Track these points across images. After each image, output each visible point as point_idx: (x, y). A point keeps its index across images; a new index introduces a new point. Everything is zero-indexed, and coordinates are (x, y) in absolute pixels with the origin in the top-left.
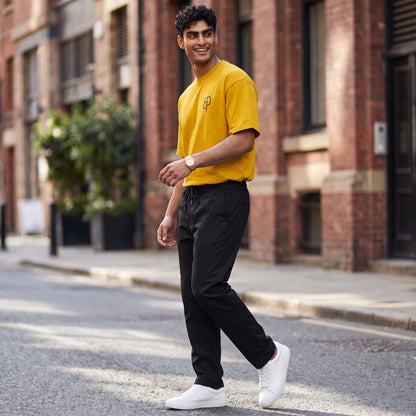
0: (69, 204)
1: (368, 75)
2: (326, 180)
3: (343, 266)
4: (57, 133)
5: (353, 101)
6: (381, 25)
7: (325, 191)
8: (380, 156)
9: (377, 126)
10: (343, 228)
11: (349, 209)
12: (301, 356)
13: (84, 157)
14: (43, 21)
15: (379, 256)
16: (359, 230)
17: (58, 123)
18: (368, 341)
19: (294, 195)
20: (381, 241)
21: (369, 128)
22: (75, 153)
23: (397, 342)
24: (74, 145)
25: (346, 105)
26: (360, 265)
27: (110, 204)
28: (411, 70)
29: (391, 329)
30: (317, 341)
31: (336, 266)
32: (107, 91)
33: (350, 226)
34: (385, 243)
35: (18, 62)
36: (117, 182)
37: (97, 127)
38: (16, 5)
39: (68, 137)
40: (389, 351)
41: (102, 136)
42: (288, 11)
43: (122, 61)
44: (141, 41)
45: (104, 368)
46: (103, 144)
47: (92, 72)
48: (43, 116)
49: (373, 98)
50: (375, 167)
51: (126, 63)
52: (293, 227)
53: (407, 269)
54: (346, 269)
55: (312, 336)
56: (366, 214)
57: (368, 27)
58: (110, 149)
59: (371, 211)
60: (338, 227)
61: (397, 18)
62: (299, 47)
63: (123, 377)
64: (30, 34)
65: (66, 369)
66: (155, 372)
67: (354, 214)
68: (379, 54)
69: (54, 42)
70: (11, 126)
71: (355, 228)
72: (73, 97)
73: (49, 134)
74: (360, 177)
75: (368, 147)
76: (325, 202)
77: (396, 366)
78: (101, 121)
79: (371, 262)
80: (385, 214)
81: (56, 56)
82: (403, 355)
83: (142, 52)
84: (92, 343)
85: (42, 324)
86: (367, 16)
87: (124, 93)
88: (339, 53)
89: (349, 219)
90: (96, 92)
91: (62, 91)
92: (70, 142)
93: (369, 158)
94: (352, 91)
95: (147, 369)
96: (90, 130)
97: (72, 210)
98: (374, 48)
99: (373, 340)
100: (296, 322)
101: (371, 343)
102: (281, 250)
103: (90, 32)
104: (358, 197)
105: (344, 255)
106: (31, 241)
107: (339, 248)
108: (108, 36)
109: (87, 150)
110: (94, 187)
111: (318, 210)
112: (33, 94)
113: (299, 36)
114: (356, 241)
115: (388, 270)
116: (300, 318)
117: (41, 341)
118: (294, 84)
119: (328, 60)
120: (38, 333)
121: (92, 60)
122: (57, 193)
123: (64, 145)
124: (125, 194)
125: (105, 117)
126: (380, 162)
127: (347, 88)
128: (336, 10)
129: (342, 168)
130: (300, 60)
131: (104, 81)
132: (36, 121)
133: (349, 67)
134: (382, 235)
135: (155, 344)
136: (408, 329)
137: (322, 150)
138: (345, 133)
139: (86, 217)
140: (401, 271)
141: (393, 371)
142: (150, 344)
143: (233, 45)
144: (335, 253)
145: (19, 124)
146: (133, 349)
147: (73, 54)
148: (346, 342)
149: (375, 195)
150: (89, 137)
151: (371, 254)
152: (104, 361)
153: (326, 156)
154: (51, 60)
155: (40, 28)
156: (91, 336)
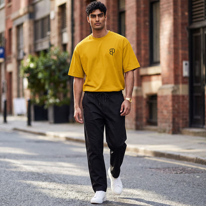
0: (38, 101)
1: (180, 37)
2: (160, 89)
3: (167, 131)
4: (32, 65)
5: (172, 51)
6: (187, 14)
7: (159, 94)
8: (185, 77)
9: (184, 63)
10: (168, 113)
11: (170, 103)
12: (141, 175)
13: (45, 77)
14: (26, 10)
15: (185, 126)
16: (176, 114)
17: (32, 60)
18: (175, 168)
19: (145, 96)
20: (186, 119)
21: (180, 64)
22: (40, 76)
23: (190, 169)
24: (40, 71)
25: (169, 52)
26: (176, 131)
27: (58, 101)
28: (200, 36)
29: (188, 163)
30: (150, 168)
31: (164, 131)
32: (56, 45)
33: (171, 112)
34: (188, 120)
35: (14, 31)
36: (61, 89)
37: (51, 63)
38: (13, 3)
39: (37, 67)
40: (185, 173)
41: (53, 67)
42: (142, 6)
43: (63, 30)
44: (73, 20)
45: (43, 181)
46: (54, 71)
47: (49, 35)
48: (25, 57)
49: (182, 49)
50: (184, 83)
51: (65, 31)
52: (144, 112)
53: (198, 133)
54: (169, 133)
55: (149, 165)
56: (179, 106)
57: (180, 14)
58: (57, 74)
59: (181, 104)
60: (165, 112)
61: (194, 10)
62: (147, 24)
63: (52, 185)
64: (19, 17)
65: (24, 182)
66: (68, 183)
67: (173, 106)
68: (185, 27)
69: (31, 21)
70: (10, 62)
71: (173, 113)
72: (40, 48)
73: (28, 66)
74: (176, 88)
75: (180, 73)
76: (159, 99)
77: (187, 181)
78: (53, 60)
79: (181, 129)
80: (188, 106)
81: (32, 28)
82: (192, 175)
83: (73, 25)
84: (40, 169)
85: (17, 159)
86: (180, 9)
87: (65, 46)
88: (166, 27)
89: (171, 108)
90: (51, 45)
91: (35, 45)
92: (38, 70)
93: (180, 78)
94: (172, 46)
95: (64, 182)
96: (48, 64)
97: (39, 103)
98: (183, 24)
99: (178, 168)
100: (142, 159)
101: (177, 169)
102: (138, 123)
103: (49, 16)
104: (175, 98)
105: (168, 126)
106: (19, 118)
107: (166, 122)
108: (57, 18)
109: (46, 74)
110: (50, 92)
111: (156, 104)
112: (21, 46)
113: (147, 18)
114: (174, 119)
115: (189, 133)
116: (144, 156)
117: (15, 167)
118: (145, 42)
119: (161, 30)
120: (14, 164)
121: (49, 30)
122: (32, 95)
123: (35, 72)
124: (65, 95)
125: (55, 58)
126: (185, 80)
127: (170, 44)
128: (165, 6)
129: (167, 83)
130: (148, 30)
131: (55, 40)
132: (22, 59)
133: (171, 34)
134: (187, 116)
135: (70, 169)
136: (196, 162)
137: (158, 74)
138: (169, 66)
139: (46, 107)
140: (196, 134)
141: (185, 183)
142: (68, 169)
143: (116, 23)
144: (164, 125)
145: (14, 61)
146: (59, 171)
147: (40, 27)
148: (164, 169)
149: (183, 96)
150: (47, 68)
151: (181, 126)
152: (44, 178)
153: (160, 77)
154: (30, 29)
155: (25, 14)
156: (40, 165)
